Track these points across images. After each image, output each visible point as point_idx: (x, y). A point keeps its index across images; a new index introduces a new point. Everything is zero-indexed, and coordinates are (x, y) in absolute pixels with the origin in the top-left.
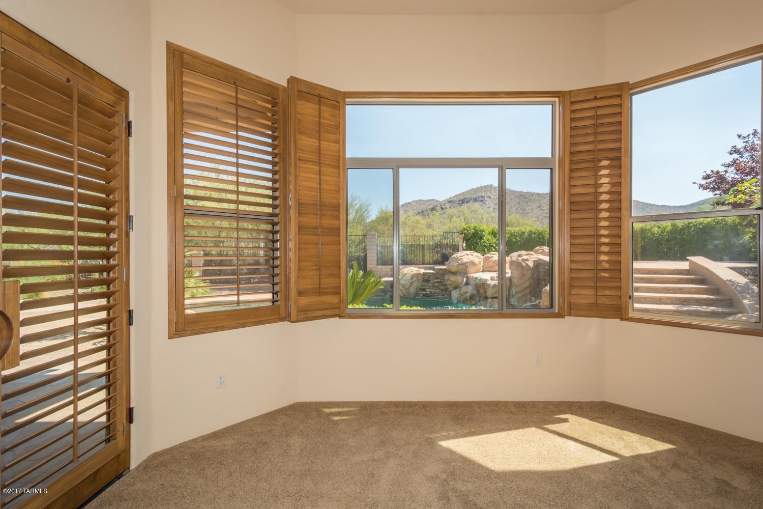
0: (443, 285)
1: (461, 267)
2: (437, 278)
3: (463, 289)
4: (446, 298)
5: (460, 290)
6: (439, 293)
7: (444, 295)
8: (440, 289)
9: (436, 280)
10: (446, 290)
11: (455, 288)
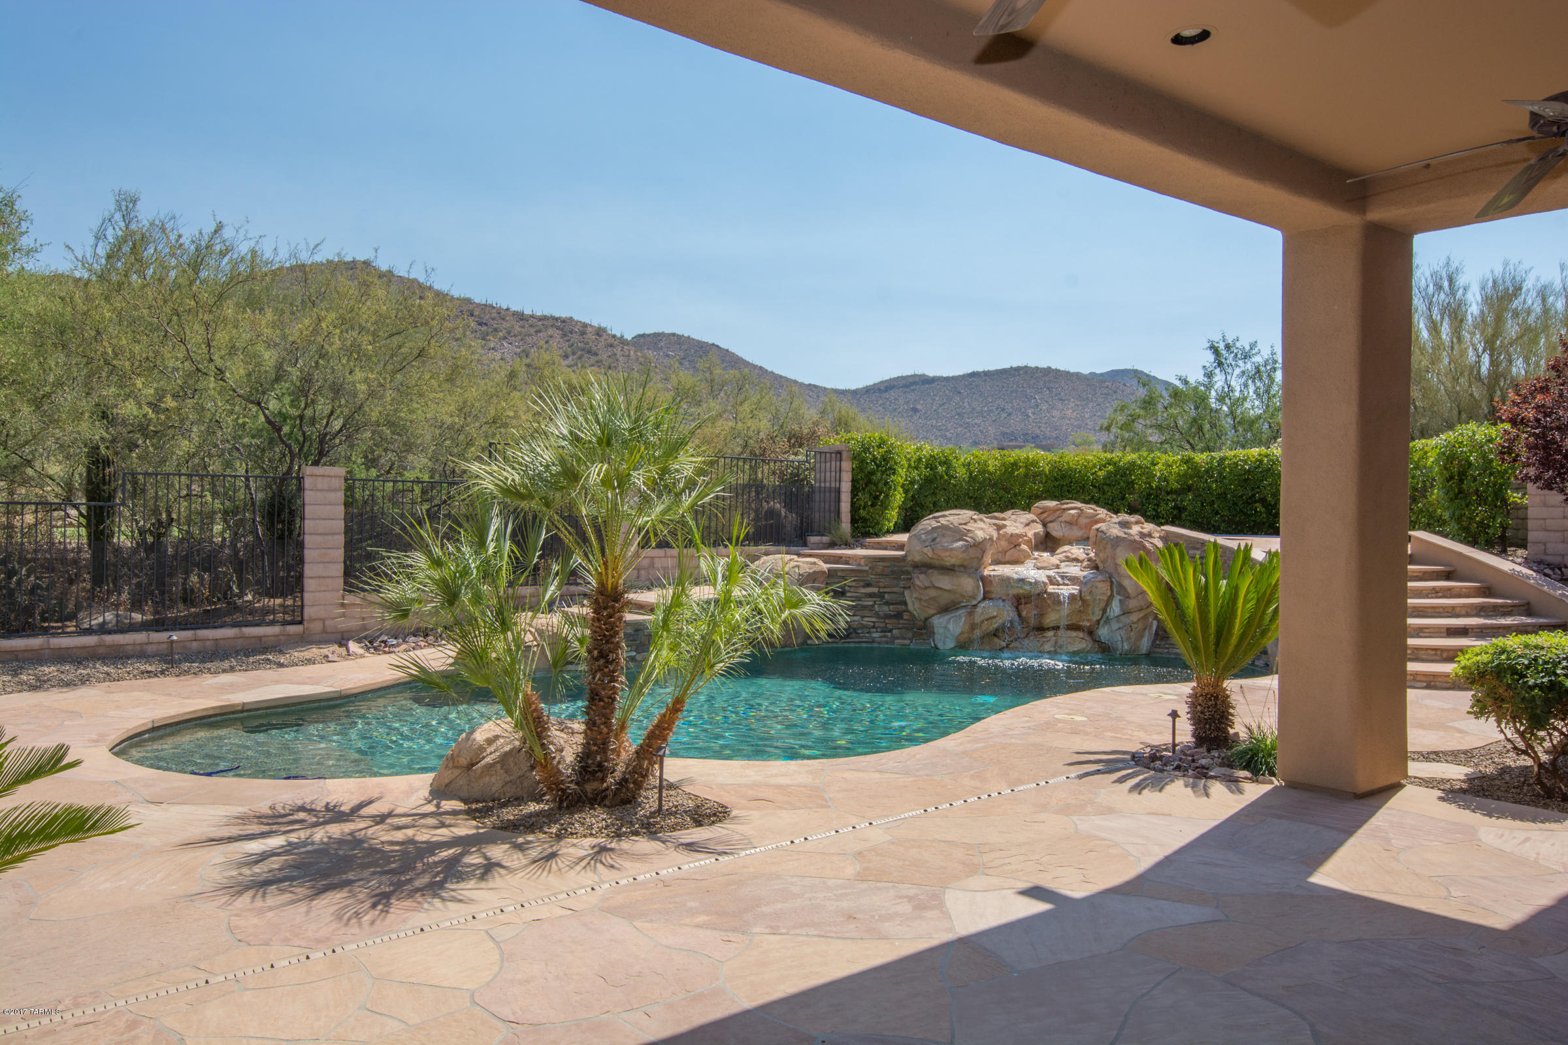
0: (887, 603)
1: (973, 552)
2: (868, 585)
3: (979, 610)
4: (897, 638)
5: (971, 614)
6: (874, 627)
7: (890, 631)
8: (877, 615)
9: (863, 590)
10: (898, 616)
11: (945, 610)
